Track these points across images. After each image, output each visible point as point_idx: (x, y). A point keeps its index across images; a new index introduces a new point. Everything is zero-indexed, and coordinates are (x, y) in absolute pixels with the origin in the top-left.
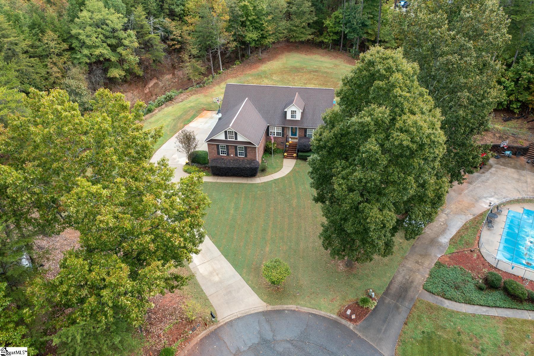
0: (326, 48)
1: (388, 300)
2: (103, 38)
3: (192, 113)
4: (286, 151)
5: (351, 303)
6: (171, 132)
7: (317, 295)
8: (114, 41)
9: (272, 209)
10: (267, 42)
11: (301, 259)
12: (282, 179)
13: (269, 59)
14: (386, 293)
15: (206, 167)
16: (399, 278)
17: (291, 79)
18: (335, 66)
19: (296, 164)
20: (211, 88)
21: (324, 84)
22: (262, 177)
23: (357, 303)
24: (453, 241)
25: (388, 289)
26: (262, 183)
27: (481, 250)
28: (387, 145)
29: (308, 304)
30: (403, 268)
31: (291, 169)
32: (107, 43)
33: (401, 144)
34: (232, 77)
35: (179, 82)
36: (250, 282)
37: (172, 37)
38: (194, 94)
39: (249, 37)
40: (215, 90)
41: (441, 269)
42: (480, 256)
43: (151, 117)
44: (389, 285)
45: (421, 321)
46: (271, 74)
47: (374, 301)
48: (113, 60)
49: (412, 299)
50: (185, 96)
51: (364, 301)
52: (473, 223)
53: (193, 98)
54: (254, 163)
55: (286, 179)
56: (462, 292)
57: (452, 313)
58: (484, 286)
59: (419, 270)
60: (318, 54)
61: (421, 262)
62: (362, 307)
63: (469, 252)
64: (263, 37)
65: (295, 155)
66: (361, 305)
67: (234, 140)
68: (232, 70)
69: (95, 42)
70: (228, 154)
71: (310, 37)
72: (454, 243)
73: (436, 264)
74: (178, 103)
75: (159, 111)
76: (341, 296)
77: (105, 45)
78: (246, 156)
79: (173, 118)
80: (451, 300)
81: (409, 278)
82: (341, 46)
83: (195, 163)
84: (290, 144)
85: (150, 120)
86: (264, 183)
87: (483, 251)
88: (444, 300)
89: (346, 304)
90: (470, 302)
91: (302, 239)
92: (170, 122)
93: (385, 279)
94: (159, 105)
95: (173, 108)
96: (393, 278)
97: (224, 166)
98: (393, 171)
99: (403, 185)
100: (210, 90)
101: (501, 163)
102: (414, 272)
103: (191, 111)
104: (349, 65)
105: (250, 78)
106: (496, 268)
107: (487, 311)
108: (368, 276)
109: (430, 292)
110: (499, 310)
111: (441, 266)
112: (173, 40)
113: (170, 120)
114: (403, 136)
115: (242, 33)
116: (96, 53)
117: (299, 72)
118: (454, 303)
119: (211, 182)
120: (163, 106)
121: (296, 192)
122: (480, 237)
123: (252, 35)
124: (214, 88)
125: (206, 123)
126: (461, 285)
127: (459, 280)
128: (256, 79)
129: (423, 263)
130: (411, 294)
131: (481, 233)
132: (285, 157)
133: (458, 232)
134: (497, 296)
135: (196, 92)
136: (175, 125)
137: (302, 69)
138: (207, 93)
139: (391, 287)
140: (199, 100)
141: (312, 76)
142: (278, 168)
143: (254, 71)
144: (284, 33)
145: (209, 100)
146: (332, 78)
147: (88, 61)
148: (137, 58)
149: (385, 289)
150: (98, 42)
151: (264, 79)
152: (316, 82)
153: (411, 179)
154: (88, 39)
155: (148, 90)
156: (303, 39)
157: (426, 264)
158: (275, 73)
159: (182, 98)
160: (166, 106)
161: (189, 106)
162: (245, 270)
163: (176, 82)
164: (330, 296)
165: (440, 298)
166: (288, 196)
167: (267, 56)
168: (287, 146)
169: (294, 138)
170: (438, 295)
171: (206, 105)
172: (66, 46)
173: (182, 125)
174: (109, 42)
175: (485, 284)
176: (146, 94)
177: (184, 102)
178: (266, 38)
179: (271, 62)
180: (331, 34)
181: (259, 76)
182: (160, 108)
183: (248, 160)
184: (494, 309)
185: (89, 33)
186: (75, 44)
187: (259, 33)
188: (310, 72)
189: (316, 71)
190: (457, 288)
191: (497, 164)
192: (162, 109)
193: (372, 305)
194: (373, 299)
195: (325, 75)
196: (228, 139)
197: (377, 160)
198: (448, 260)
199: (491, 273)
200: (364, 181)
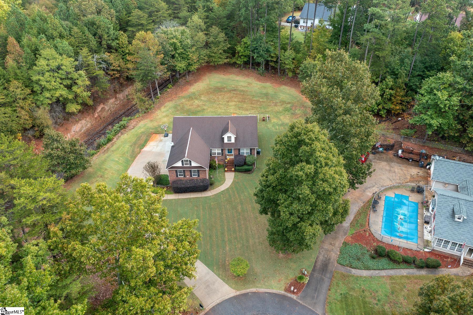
0: (238, 67)
1: (316, 275)
2: (60, 81)
3: (144, 138)
4: (226, 167)
5: (292, 281)
6: (131, 158)
7: (268, 278)
8: (69, 82)
9: (224, 215)
10: (193, 69)
11: (252, 253)
12: (227, 189)
13: (196, 81)
14: (314, 270)
15: (168, 187)
16: (321, 257)
17: (216, 99)
18: (248, 84)
19: (235, 176)
20: (154, 113)
21: (242, 101)
22: (212, 190)
23: (296, 280)
24: (352, 224)
25: (315, 266)
26: (213, 195)
27: (371, 230)
28: (314, 189)
29: (264, 286)
30: (322, 250)
31: (232, 181)
32: (63, 84)
33: (324, 190)
34: (169, 101)
35: (121, 103)
36: (221, 276)
37: (112, 68)
38: (142, 120)
39: (179, 67)
40: (157, 114)
41: (347, 247)
42: (371, 234)
43: (112, 145)
44: (315, 263)
45: (338, 286)
46: (200, 95)
47: (307, 277)
48: (70, 98)
49: (331, 272)
50: (135, 123)
51: (301, 278)
52: (364, 209)
53: (142, 124)
54: (206, 181)
55: (230, 190)
56: (362, 262)
57: (358, 278)
58: (375, 256)
59: (333, 249)
60: (234, 73)
61: (333, 244)
62: (300, 283)
63: (363, 231)
64: (189, 65)
65: (233, 169)
66: (299, 281)
67: (189, 166)
68: (167, 94)
69: (55, 85)
70: (185, 176)
71: (226, 61)
72: (353, 226)
73: (343, 244)
74: (130, 130)
75: (117, 139)
76: (284, 276)
77: (62, 86)
78: (199, 176)
79: (130, 144)
80: (355, 268)
81: (327, 256)
82: (251, 66)
83: (159, 184)
84: (228, 160)
85: (112, 149)
86: (215, 195)
87: (372, 229)
88: (351, 269)
89: (289, 282)
90: (368, 268)
91: (250, 237)
92: (128, 148)
93: (311, 259)
94: (116, 133)
95: (127, 135)
96: (317, 259)
97: (183, 186)
98: (319, 203)
99: (326, 211)
100: (154, 115)
101: (377, 158)
102: (330, 251)
103: (143, 136)
104: (259, 83)
105: (184, 100)
106: (381, 242)
107: (379, 273)
108: (300, 259)
109: (342, 265)
110: (386, 271)
111: (347, 245)
112: (113, 70)
113: (128, 147)
114: (325, 185)
115: (173, 64)
116: (56, 95)
117: (221, 91)
118: (358, 270)
119: (175, 199)
120: (119, 134)
121: (239, 199)
122: (369, 219)
123: (181, 65)
124: (156, 112)
125: (157, 146)
126: (361, 257)
127: (359, 254)
128: (189, 101)
129: (335, 244)
130: (330, 268)
131: (369, 216)
132: (225, 171)
133: (355, 218)
134: (384, 261)
135: (143, 118)
136: (133, 151)
137: (224, 88)
138: (152, 118)
139: (317, 265)
140: (147, 125)
141: (232, 95)
142: (222, 181)
143: (185, 94)
144: (205, 59)
145: (155, 124)
146: (248, 96)
147: (50, 102)
148: (89, 94)
149: (313, 267)
150: (57, 85)
151: (195, 100)
152: (236, 100)
153: (330, 207)
154: (48, 83)
155: (97, 115)
156: (221, 63)
157: (337, 244)
158: (203, 94)
159: (133, 124)
160: (122, 134)
161: (140, 132)
162: (215, 268)
163: (118, 104)
164: (277, 278)
165: (349, 268)
166: (234, 204)
167: (193, 78)
168: (226, 163)
169: (230, 155)
170: (347, 266)
171: (153, 129)
172: (29, 90)
173: (138, 149)
174: (65, 83)
175: (376, 254)
176: (96, 118)
177: (136, 129)
178: (192, 65)
179: (198, 83)
180: (242, 57)
181: (191, 98)
182: (117, 136)
183: (200, 179)
184: (383, 271)
185: (48, 79)
186: (37, 88)
187: (186, 62)
188: (230, 91)
189: (235, 90)
190: (359, 259)
191: (375, 159)
192: (119, 137)
193: (306, 280)
194: (306, 276)
195: (242, 93)
196: (185, 166)
197: (309, 199)
198: (351, 239)
199: (379, 246)
200: (301, 211)
